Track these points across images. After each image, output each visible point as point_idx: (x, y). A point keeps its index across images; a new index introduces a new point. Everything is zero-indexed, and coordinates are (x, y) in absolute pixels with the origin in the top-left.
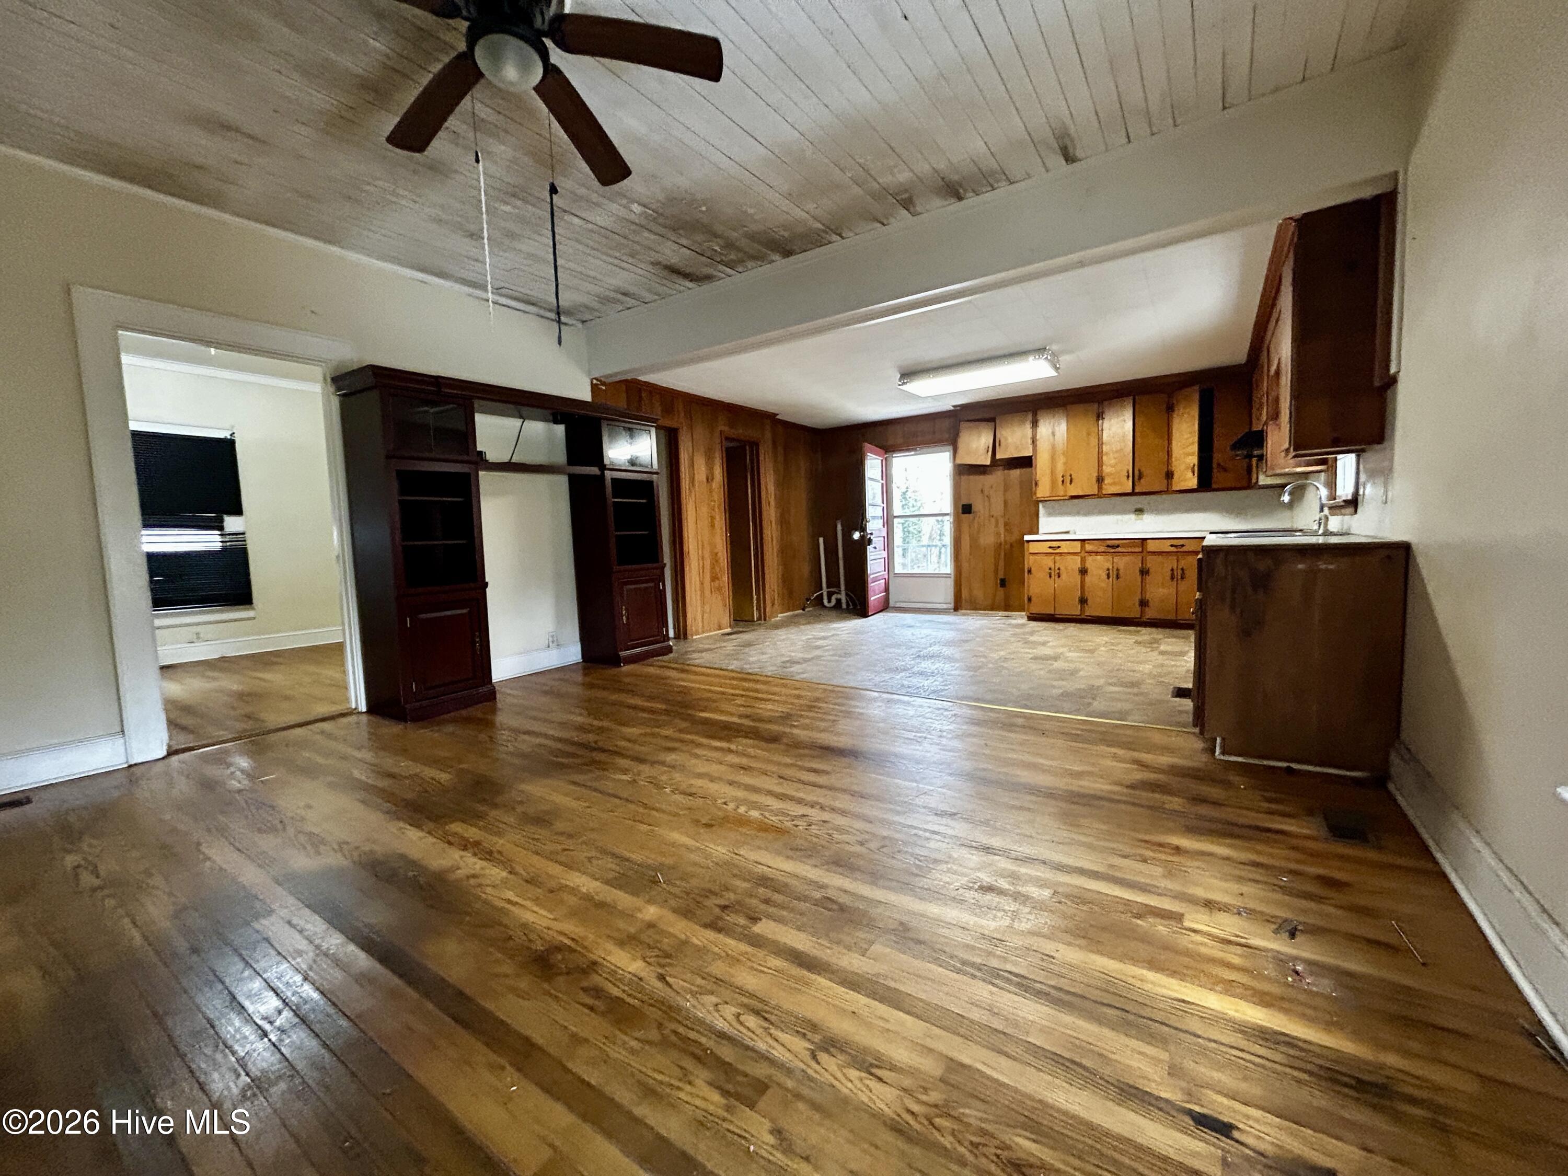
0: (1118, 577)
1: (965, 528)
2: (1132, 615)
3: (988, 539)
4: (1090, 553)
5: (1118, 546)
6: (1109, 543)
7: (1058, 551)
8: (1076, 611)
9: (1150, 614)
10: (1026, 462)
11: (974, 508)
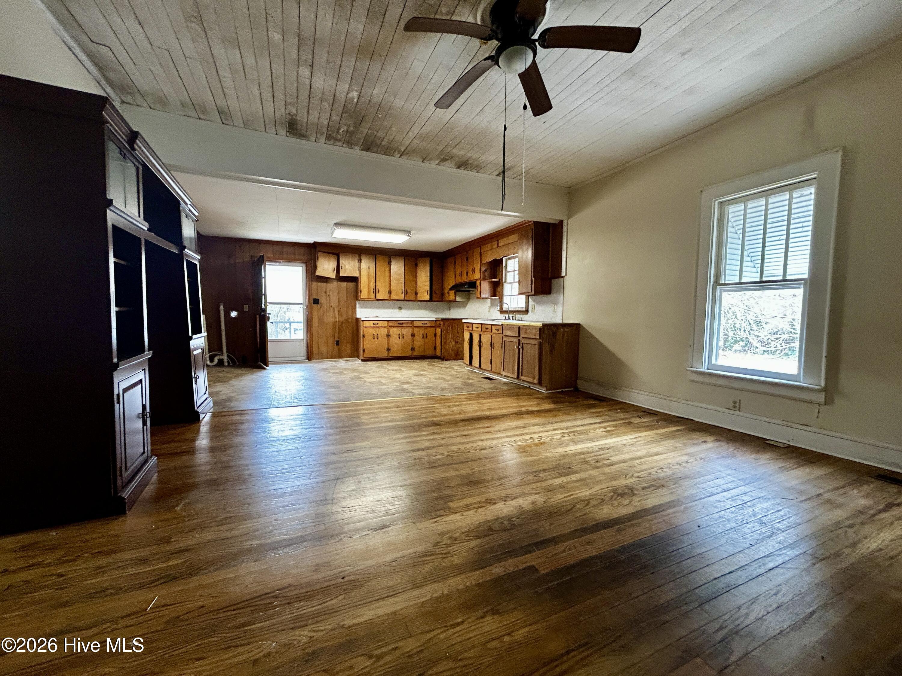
0: (403, 338)
1: (315, 313)
2: (408, 355)
3: (330, 318)
4: (391, 327)
5: (402, 324)
6: (400, 322)
7: (377, 326)
8: (385, 355)
9: (415, 354)
10: (355, 280)
11: (320, 301)
